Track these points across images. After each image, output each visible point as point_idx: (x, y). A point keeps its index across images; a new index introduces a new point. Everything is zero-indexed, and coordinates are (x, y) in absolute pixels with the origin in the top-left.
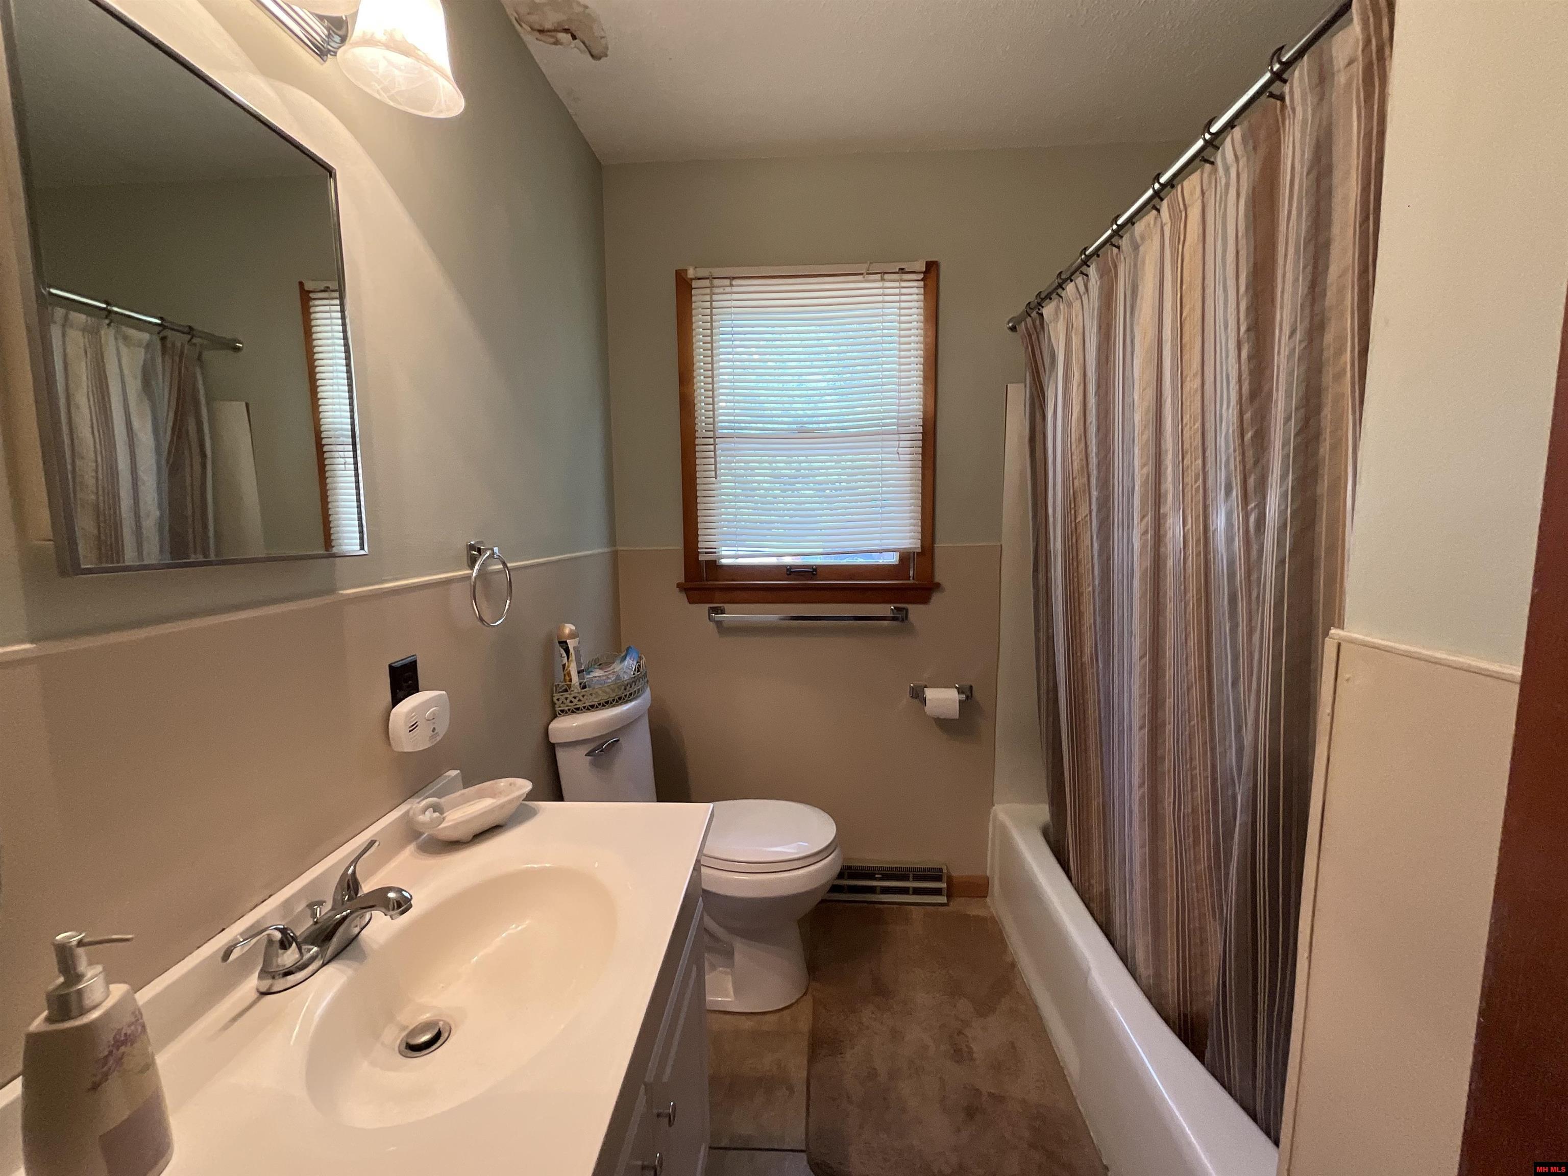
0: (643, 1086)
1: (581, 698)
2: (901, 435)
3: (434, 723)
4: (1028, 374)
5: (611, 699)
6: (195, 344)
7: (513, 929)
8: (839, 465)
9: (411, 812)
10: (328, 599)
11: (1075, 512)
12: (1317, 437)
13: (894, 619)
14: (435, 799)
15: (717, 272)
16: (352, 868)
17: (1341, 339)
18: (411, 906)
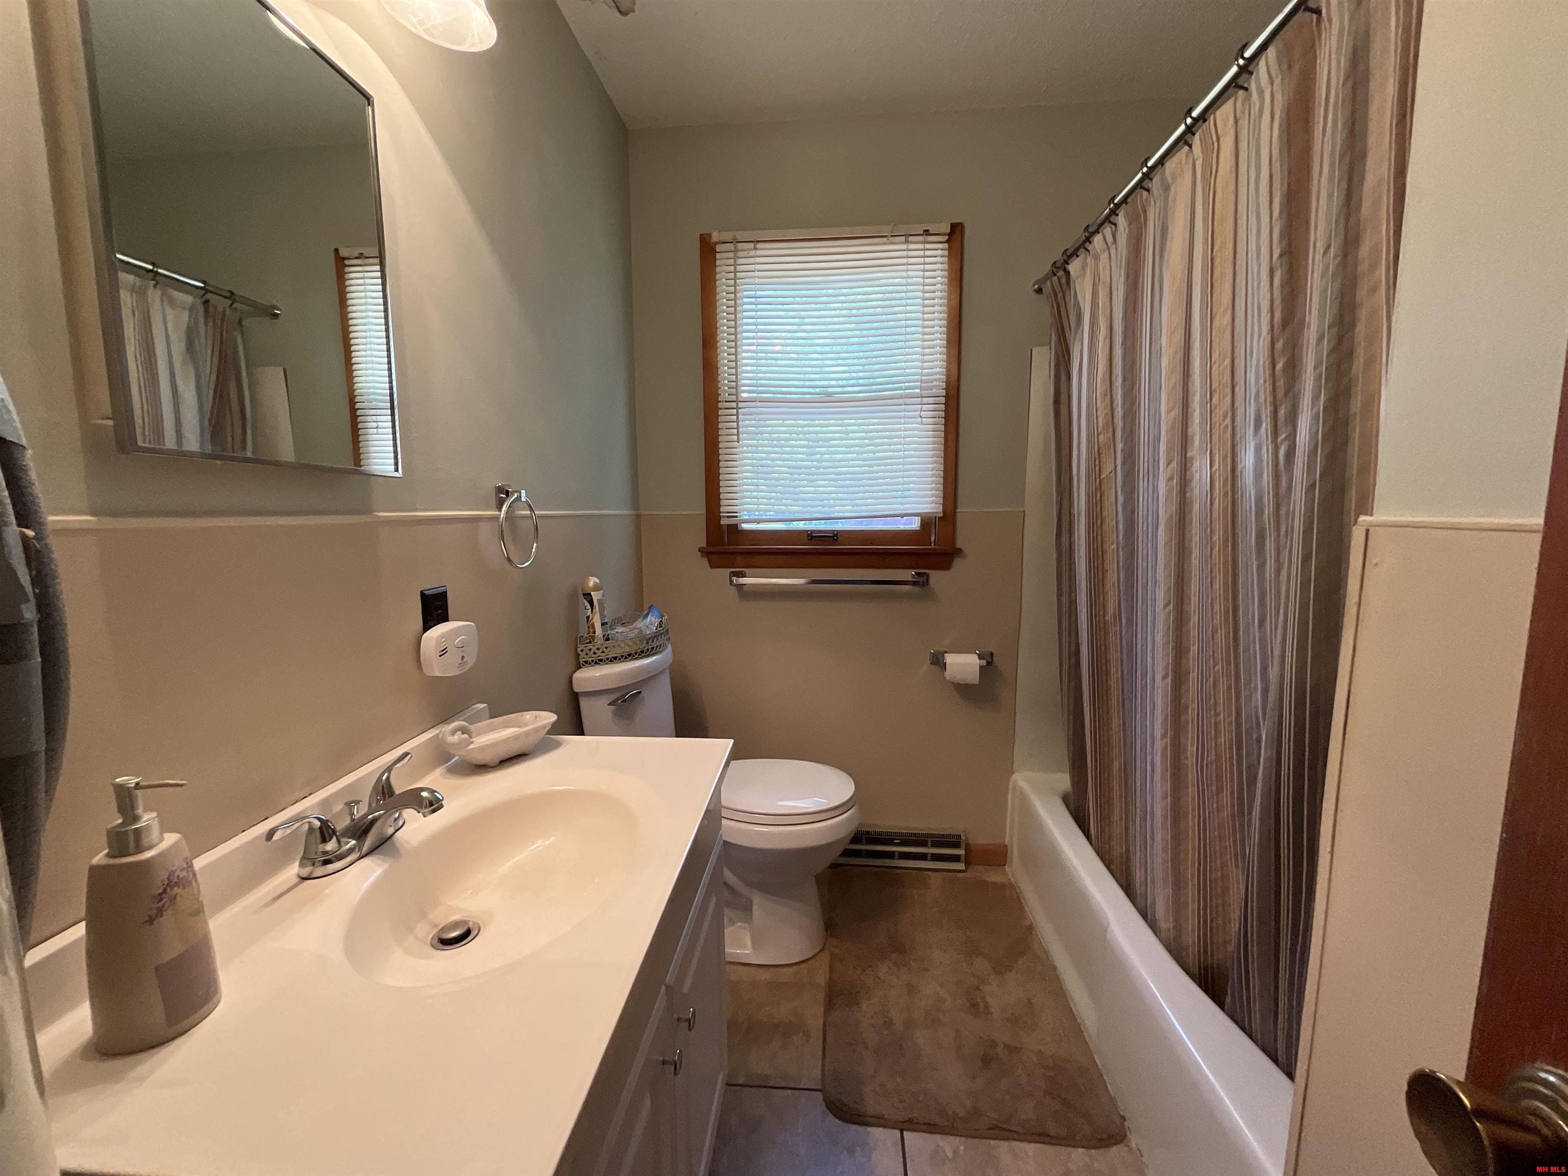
0: (663, 986)
1: (605, 650)
2: (924, 399)
3: (463, 651)
4: (1053, 334)
5: (633, 652)
6: (236, 309)
7: (538, 845)
8: (860, 456)
9: (440, 736)
10: (364, 518)
11: (1100, 470)
12: (1350, 354)
13: (914, 583)
14: (464, 723)
15: (740, 236)
16: (386, 775)
17: (1376, 250)
18: (442, 806)
